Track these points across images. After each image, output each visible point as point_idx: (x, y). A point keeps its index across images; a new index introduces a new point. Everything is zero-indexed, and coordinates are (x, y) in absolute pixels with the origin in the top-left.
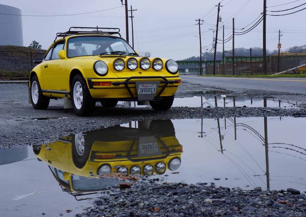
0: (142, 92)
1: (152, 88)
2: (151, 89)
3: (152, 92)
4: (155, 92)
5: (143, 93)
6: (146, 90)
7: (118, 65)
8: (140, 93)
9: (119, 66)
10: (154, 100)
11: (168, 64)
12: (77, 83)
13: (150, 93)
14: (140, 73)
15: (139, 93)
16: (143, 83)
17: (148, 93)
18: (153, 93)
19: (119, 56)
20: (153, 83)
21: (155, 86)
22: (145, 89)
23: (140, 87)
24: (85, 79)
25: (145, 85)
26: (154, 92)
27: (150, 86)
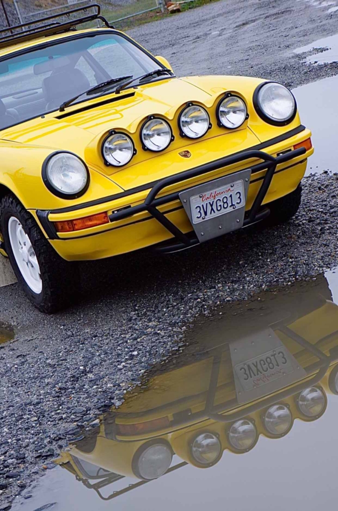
0: (206, 213)
1: (231, 196)
2: (229, 199)
3: (232, 205)
4: (243, 204)
5: (209, 216)
6: (214, 207)
7: (115, 150)
8: (201, 220)
9: (118, 151)
10: (244, 225)
11: (260, 99)
12: (12, 223)
13: (230, 209)
14: (186, 154)
15: (195, 221)
16: (199, 190)
17: (224, 211)
18: (238, 207)
19: (114, 96)
20: (230, 179)
21: (239, 186)
22: (212, 205)
23: (196, 202)
24: (29, 213)
25: (207, 194)
26: (240, 204)
27: (222, 192)
